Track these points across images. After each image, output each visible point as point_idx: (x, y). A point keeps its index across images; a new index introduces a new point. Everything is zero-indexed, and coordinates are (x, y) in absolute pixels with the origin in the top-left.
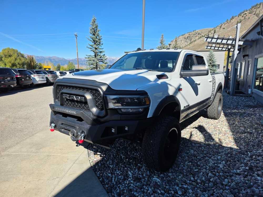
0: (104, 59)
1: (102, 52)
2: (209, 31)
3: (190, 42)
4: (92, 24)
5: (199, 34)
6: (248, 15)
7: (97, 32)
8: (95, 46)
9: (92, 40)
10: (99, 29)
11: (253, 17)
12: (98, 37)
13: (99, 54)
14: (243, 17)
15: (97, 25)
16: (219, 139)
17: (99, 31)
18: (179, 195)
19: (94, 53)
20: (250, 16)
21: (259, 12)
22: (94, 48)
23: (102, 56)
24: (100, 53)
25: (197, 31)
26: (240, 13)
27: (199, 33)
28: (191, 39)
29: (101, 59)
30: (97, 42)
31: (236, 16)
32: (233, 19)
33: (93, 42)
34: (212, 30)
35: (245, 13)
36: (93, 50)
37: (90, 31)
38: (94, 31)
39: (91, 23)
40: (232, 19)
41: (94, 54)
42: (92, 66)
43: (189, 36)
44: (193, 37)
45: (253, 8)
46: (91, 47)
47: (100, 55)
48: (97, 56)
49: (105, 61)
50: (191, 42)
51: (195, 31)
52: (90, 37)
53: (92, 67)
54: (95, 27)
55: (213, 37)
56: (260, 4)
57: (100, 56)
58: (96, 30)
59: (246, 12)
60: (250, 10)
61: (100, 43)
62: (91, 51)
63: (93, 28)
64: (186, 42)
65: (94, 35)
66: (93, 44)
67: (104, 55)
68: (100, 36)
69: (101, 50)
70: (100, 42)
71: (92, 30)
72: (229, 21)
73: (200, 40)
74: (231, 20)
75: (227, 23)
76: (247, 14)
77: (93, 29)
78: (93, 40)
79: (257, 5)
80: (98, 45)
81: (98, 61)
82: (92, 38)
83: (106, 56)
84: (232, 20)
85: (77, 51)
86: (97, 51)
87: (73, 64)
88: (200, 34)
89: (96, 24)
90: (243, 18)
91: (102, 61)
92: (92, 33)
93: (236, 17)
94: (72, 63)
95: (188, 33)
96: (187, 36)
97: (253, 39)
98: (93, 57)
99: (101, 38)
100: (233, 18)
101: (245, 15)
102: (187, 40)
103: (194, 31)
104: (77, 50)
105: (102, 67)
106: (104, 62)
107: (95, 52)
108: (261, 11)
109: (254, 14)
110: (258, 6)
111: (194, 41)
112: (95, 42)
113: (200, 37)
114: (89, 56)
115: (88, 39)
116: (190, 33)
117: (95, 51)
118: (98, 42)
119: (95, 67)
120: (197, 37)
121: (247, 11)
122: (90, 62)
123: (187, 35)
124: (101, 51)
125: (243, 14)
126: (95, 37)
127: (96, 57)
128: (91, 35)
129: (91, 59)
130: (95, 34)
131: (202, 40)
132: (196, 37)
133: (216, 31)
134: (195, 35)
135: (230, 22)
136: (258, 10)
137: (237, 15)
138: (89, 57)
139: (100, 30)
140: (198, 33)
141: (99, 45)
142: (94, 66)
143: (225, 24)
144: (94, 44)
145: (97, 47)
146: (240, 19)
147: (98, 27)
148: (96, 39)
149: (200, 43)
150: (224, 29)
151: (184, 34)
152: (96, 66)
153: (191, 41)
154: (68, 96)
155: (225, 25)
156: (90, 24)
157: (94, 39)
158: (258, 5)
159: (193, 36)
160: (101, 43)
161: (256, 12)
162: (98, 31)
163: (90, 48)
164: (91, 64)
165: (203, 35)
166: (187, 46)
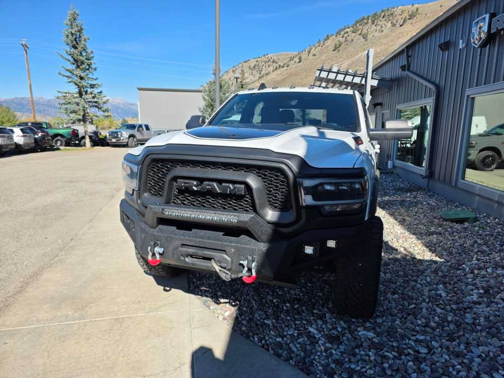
0: (100, 101)
1: (96, 86)
2: (291, 58)
3: (258, 75)
4: (69, 23)
5: (273, 62)
6: (350, 36)
7: (83, 42)
8: (78, 72)
9: (72, 60)
10: (85, 35)
11: (358, 39)
12: (84, 54)
13: (89, 90)
14: (343, 37)
15: (81, 27)
16: (405, 249)
17: (87, 40)
18: (424, 354)
19: (77, 86)
20: (354, 37)
21: (366, 32)
22: (77, 76)
23: (97, 96)
24: (92, 88)
25: (270, 56)
26: (339, 31)
27: (274, 60)
28: (261, 69)
29: (94, 102)
30: (82, 63)
31: (333, 35)
32: (329, 40)
33: (73, 64)
34: (296, 56)
35: (346, 31)
36: (74, 80)
37: (64, 38)
38: (75, 40)
39: (67, 21)
40: (326, 40)
41: (77, 90)
42: (73, 116)
43: (258, 63)
44: (264, 67)
45: (358, 24)
46: (68, 74)
47: (91, 93)
48: (84, 93)
49: (105, 107)
50: (261, 76)
51: (267, 57)
52: (65, 52)
53: (74, 119)
54: (78, 31)
55: (331, 69)
56: (368, 19)
57: (93, 95)
58: (80, 37)
59: (348, 30)
60: (353, 27)
61: (90, 67)
62: (70, 82)
63: (73, 32)
64: (252, 74)
65: (75, 47)
66: (74, 67)
67: (101, 92)
68: (89, 51)
69: (94, 82)
70: (91, 64)
71: (70, 36)
72: (322, 43)
73: (276, 72)
74: (324, 42)
75: (319, 46)
76: (350, 33)
77: (72, 34)
78: (75, 60)
79: (363, 19)
80: (87, 71)
81: (87, 106)
82: (70, 54)
83: (104, 95)
84: (326, 42)
85: (29, 82)
86: (84, 83)
87: (11, 111)
88: (276, 63)
89: (79, 25)
90: (344, 39)
91: (96, 106)
92: (70, 44)
93: (332, 37)
94: (9, 109)
95: (254, 58)
96: (254, 65)
97: (392, 77)
98: (76, 95)
99: (92, 55)
100: (328, 38)
101: (346, 35)
102: (254, 72)
103: (264, 55)
104: (30, 79)
105: (97, 118)
106: (102, 107)
107: (80, 85)
108: (369, 30)
109: (360, 35)
110: (366, 21)
111: (266, 75)
112: (78, 63)
113: (276, 67)
114: (66, 93)
115: (61, 56)
116: (258, 59)
117: (80, 83)
118: (86, 64)
119: (81, 117)
120: (271, 68)
121: (349, 28)
122: (68, 106)
123: (252, 63)
124: (93, 85)
125: (342, 33)
126: (77, 52)
127: (83, 97)
128: (68, 48)
129: (70, 101)
130: (77, 46)
131: (280, 73)
132: (269, 66)
133: (303, 58)
134: (267, 64)
135: (324, 44)
136: (366, 27)
137: (335, 33)
138: (64, 96)
139: (89, 39)
140: (272, 60)
141: (88, 69)
142: (80, 115)
143: (316, 48)
144: (77, 68)
145: (83, 75)
146: (339, 41)
147: (83, 31)
148: (81, 58)
149: (276, 78)
150: (314, 55)
151: (247, 60)
152: (84, 116)
153: (260, 74)
154: (195, 183)
155: (317, 50)
156: (65, 22)
157: (75, 57)
158: (365, 19)
159: (263, 65)
160: (93, 66)
161: (362, 31)
162: (85, 40)
163: (67, 77)
164: (71, 113)
165: (282, 64)
166: (254, 82)
